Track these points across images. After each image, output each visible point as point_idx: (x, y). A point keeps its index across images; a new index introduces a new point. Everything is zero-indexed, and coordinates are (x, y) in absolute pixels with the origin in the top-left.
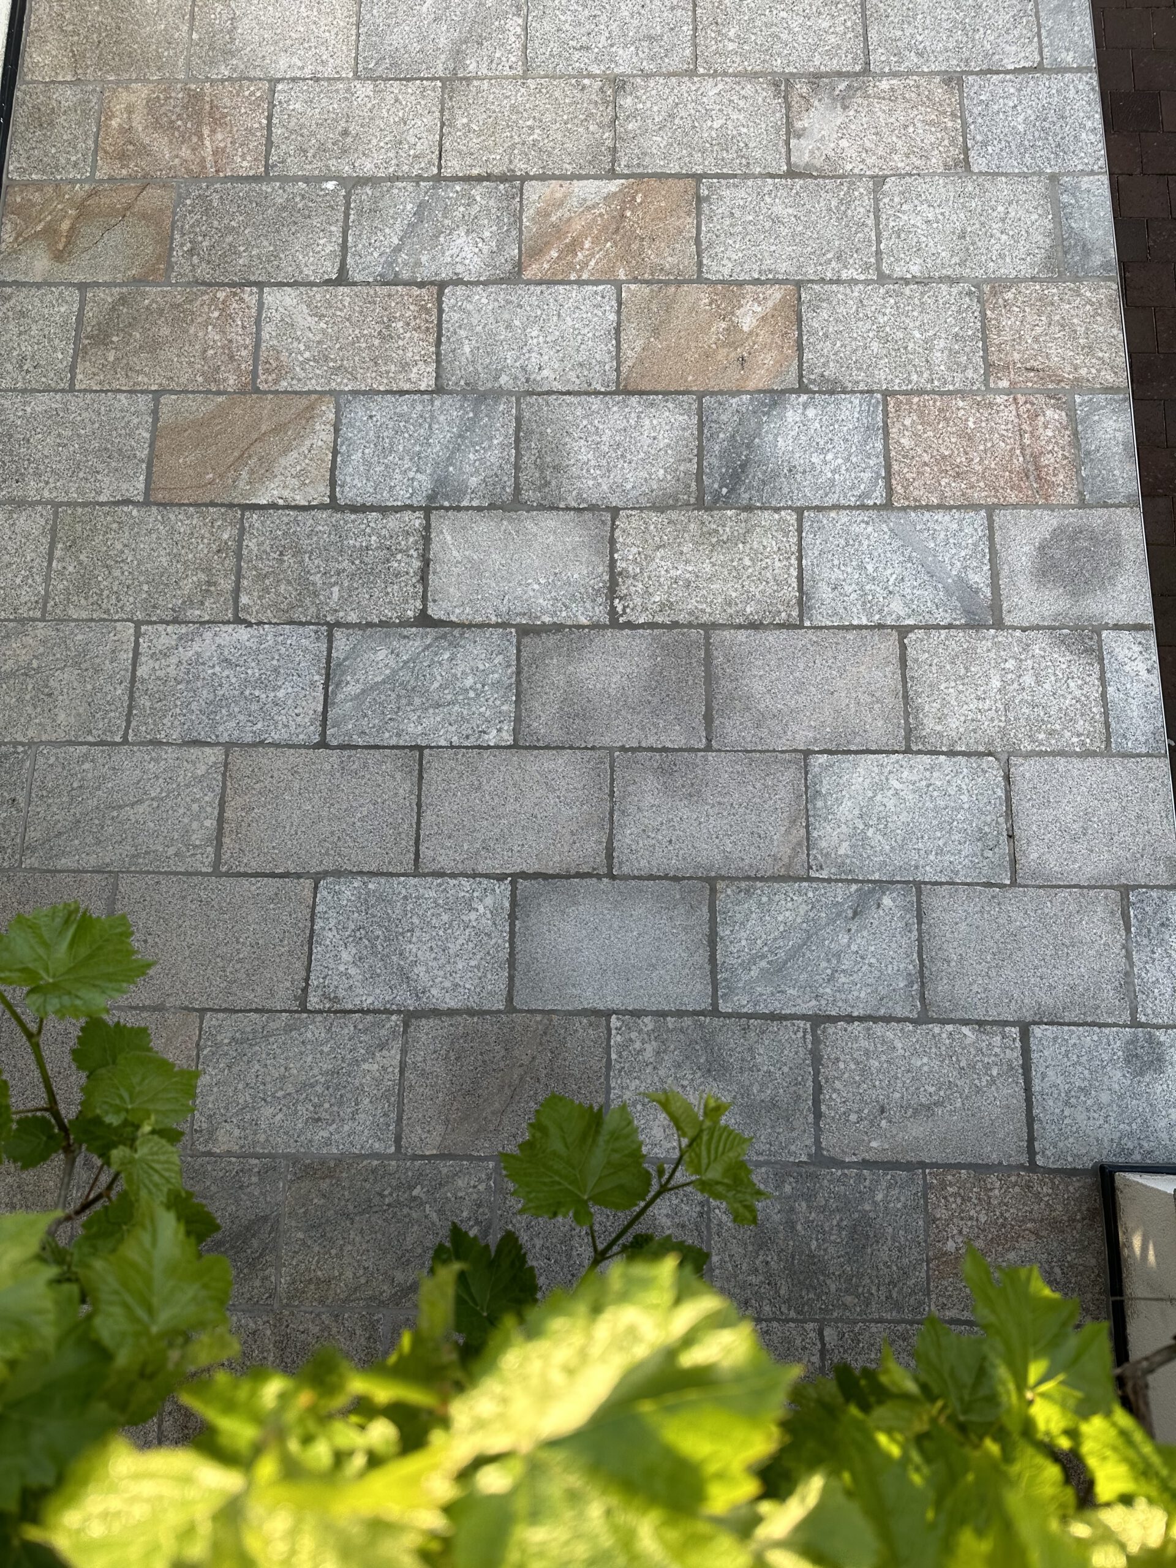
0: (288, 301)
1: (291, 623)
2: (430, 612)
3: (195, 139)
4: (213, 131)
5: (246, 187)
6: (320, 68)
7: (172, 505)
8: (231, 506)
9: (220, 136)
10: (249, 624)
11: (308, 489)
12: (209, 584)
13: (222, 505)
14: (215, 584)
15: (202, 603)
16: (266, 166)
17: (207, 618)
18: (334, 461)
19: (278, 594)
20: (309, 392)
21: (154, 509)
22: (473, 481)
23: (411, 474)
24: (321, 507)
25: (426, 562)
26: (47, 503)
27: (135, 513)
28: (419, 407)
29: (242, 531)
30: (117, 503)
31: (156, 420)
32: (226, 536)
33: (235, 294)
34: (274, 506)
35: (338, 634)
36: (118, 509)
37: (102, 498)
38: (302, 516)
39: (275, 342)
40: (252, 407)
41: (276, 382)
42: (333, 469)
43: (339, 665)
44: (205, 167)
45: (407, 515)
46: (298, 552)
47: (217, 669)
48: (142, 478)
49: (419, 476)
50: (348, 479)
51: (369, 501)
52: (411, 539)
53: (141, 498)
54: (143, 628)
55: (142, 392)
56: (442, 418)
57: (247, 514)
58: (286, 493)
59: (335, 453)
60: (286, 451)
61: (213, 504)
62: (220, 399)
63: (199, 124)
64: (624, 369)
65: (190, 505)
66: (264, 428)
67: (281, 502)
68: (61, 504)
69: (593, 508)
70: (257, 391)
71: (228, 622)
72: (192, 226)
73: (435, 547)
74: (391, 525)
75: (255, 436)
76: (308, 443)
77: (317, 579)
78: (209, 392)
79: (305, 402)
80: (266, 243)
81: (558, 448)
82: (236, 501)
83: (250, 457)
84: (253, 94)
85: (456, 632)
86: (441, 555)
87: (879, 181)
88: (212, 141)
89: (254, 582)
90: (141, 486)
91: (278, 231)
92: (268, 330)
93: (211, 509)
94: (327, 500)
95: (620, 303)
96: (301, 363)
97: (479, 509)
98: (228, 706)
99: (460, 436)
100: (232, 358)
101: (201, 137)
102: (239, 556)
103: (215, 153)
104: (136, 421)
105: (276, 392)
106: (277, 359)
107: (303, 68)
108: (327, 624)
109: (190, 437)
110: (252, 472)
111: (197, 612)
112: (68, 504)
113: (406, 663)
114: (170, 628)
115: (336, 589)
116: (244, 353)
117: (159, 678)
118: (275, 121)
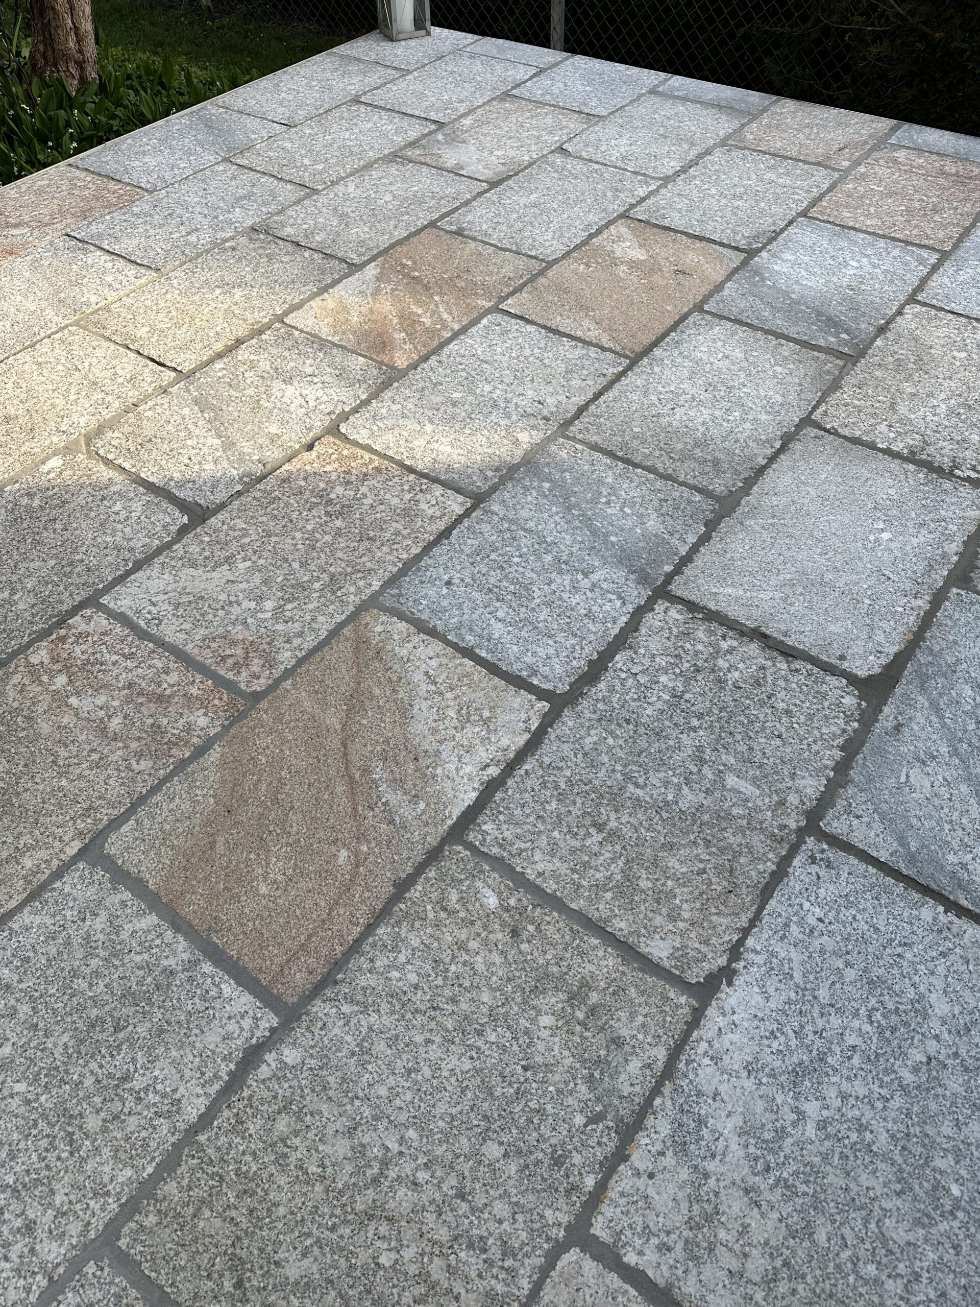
0: (156, 584)
1: (766, 893)
2: (862, 673)
7: (339, 964)
8: (434, 855)
10: (727, 974)
11: (502, 719)
12: (576, 997)
13: (420, 869)
14: (586, 985)
15: (617, 1042)
17: (661, 1054)
18: (480, 661)
19: (683, 880)
20: (334, 633)
21: (318, 1008)
23: (585, 583)
24: (549, 721)
25: (759, 636)
26: (75, 1266)
27: (291, 1055)
28: (486, 528)
29: (501, 865)
30: (235, 1082)
31: (137, 886)
32: (492, 901)
33: (63, 639)
34: (490, 788)
35: (834, 824)
36: (253, 1086)
37: (192, 1111)
38: (547, 753)
39: (202, 631)
40: (279, 719)
41: (270, 663)
42: (493, 669)
45: (652, 620)
46: (615, 798)
48: (228, 988)
49: (595, 577)
50: (529, 659)
51: (590, 651)
52: (701, 635)
53: (270, 1020)
54: (599, 1229)
55: (58, 874)
56: (524, 513)
57: (473, 837)
58: (483, 754)
59: (468, 653)
60: (404, 713)
61: (402, 886)
62: (214, 755)
64: (606, 341)
65: (370, 928)
66: (333, 720)
67: (494, 771)
68: (112, 1229)
69: (787, 440)
70: (256, 697)
71: (696, 1018)
73: (733, 612)
74: (654, 645)
75: (335, 743)
76: (418, 677)
77: (689, 798)
78: (182, 765)
79: (343, 648)
80: (35, 565)
82: (432, 842)
83: (366, 771)
85: (921, 656)
86: (756, 613)
89: (631, 906)
90: (244, 1001)
91: (37, 544)
92: (171, 632)
93: (415, 893)
94: (544, 706)
95: (521, 318)
96: (276, 618)
97: (704, 539)
100: (160, 699)
102: (555, 902)
104: (100, 922)
105: (288, 673)
106: (233, 643)
108: (801, 833)
109: (231, 848)
110: (398, 783)
111: (634, 1066)
113: (955, 752)
114: (639, 1158)
115: (731, 780)
116: (173, 678)
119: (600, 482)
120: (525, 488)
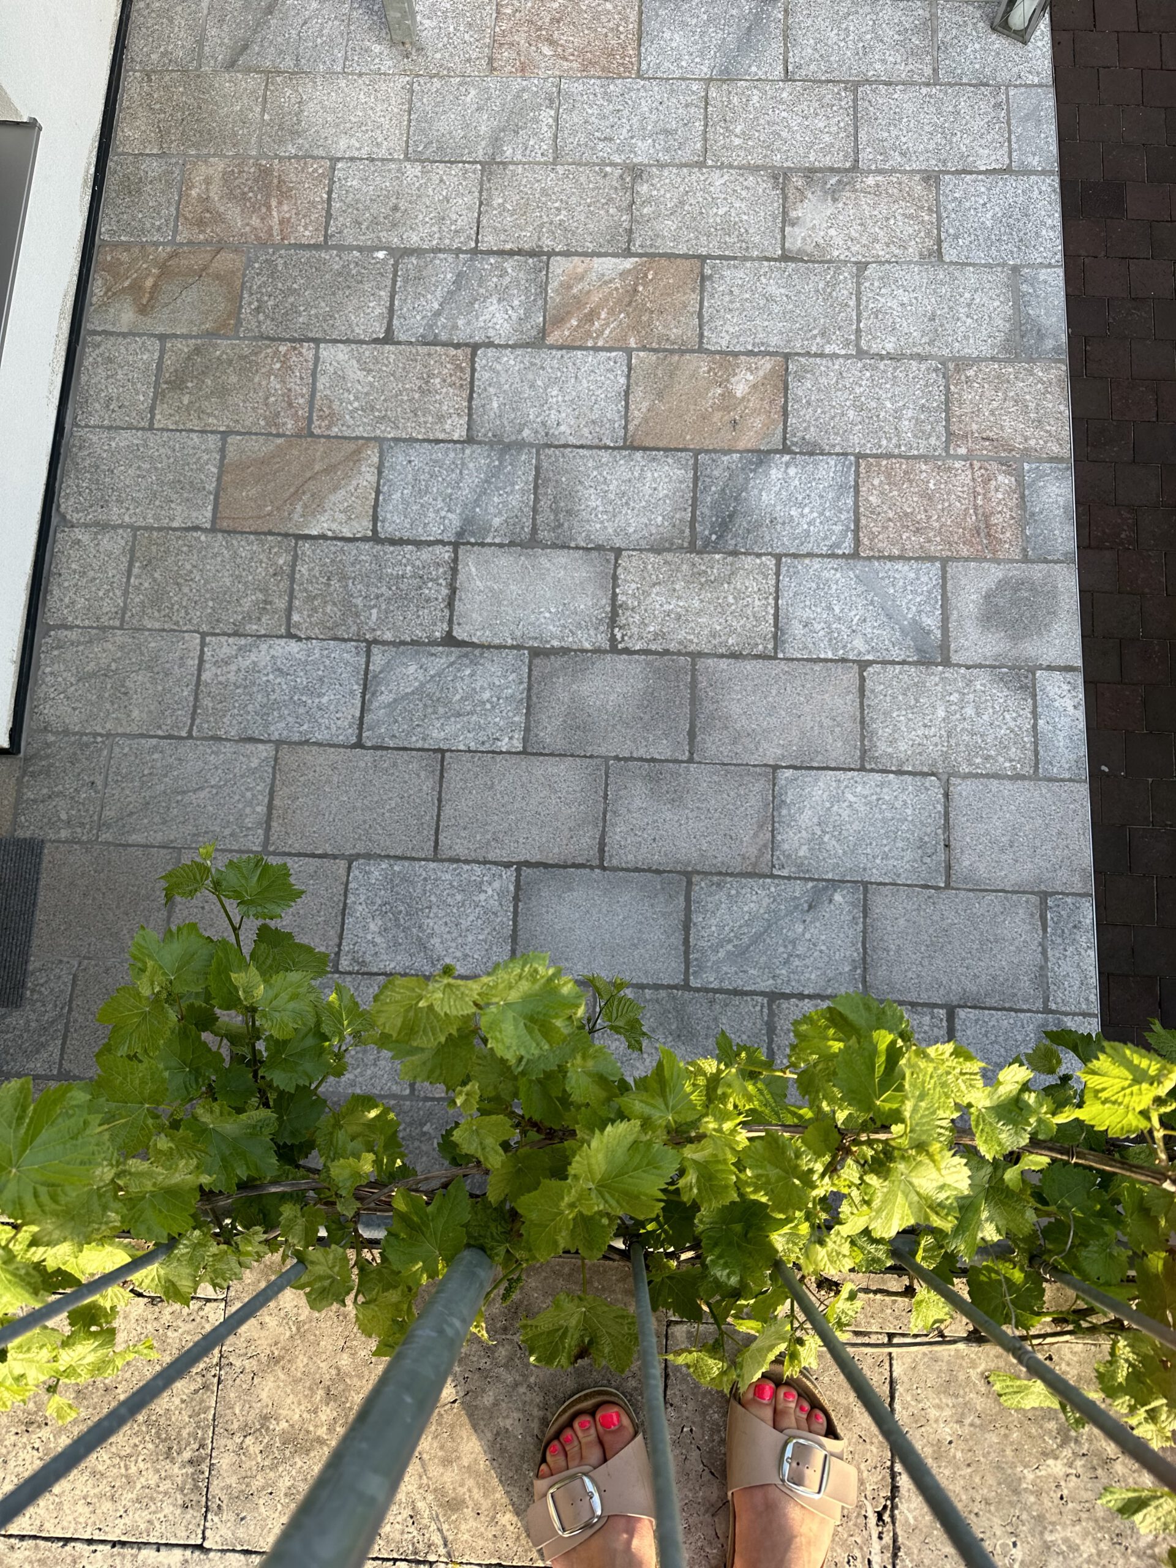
0: (341, 356)
1: (335, 639)
2: (454, 634)
3: (264, 210)
4: (280, 203)
5: (307, 254)
6: (375, 150)
7: (235, 532)
8: (286, 535)
9: (285, 208)
10: (300, 639)
11: (354, 523)
12: (265, 602)
13: (279, 534)
14: (271, 603)
15: (259, 619)
16: (326, 236)
17: (263, 632)
18: (377, 499)
19: (324, 613)
20: (357, 438)
21: (220, 535)
22: (496, 522)
23: (443, 513)
24: (365, 539)
25: (453, 590)
26: (127, 526)
27: (203, 538)
28: (452, 455)
29: (295, 558)
30: (188, 529)
31: (223, 457)
32: (281, 562)
33: (295, 349)
34: (324, 537)
35: (375, 650)
36: (189, 534)
37: (175, 524)
38: (347, 547)
39: (328, 392)
40: (306, 449)
41: (329, 427)
42: (375, 507)
43: (375, 677)
44: (271, 235)
45: (438, 549)
46: (343, 578)
47: (271, 677)
48: (210, 508)
49: (449, 515)
50: (389, 516)
51: (406, 535)
52: (441, 570)
53: (208, 526)
54: (208, 639)
55: (212, 432)
56: (471, 465)
57: (300, 543)
58: (334, 526)
59: (378, 492)
60: (336, 488)
61: (270, 533)
62: (279, 441)
63: (268, 196)
64: (631, 427)
65: (251, 533)
66: (317, 468)
67: (330, 534)
68: (139, 528)
69: (599, 548)
70: (311, 435)
71: (281, 637)
72: (260, 287)
73: (461, 577)
74: (424, 557)
75: (308, 474)
76: (354, 483)
77: (359, 601)
78: (270, 434)
79: (353, 446)
80: (323, 304)
81: (571, 495)
82: (291, 531)
83: (304, 493)
84: (315, 171)
85: (477, 652)
86: (466, 585)
87: (862, 266)
88: (279, 212)
89: (305, 602)
90: (209, 515)
91: (334, 294)
92: (322, 381)
93: (270, 538)
94: (370, 533)
95: (630, 369)
96: (351, 412)
97: (501, 545)
98: (279, 709)
99: (486, 481)
100: (290, 405)
101: (269, 208)
102: (292, 580)
103: (281, 223)
104: (206, 457)
105: (328, 437)
106: (330, 407)
107: (359, 149)
108: (366, 641)
109: (252, 474)
110: (305, 506)
111: (255, 627)
112: (146, 528)
113: (432, 677)
114: (231, 640)
115: (374, 611)
116: (301, 401)
117: (220, 683)
118: (334, 196)
119: (513, 484)
120: (489, 456)
